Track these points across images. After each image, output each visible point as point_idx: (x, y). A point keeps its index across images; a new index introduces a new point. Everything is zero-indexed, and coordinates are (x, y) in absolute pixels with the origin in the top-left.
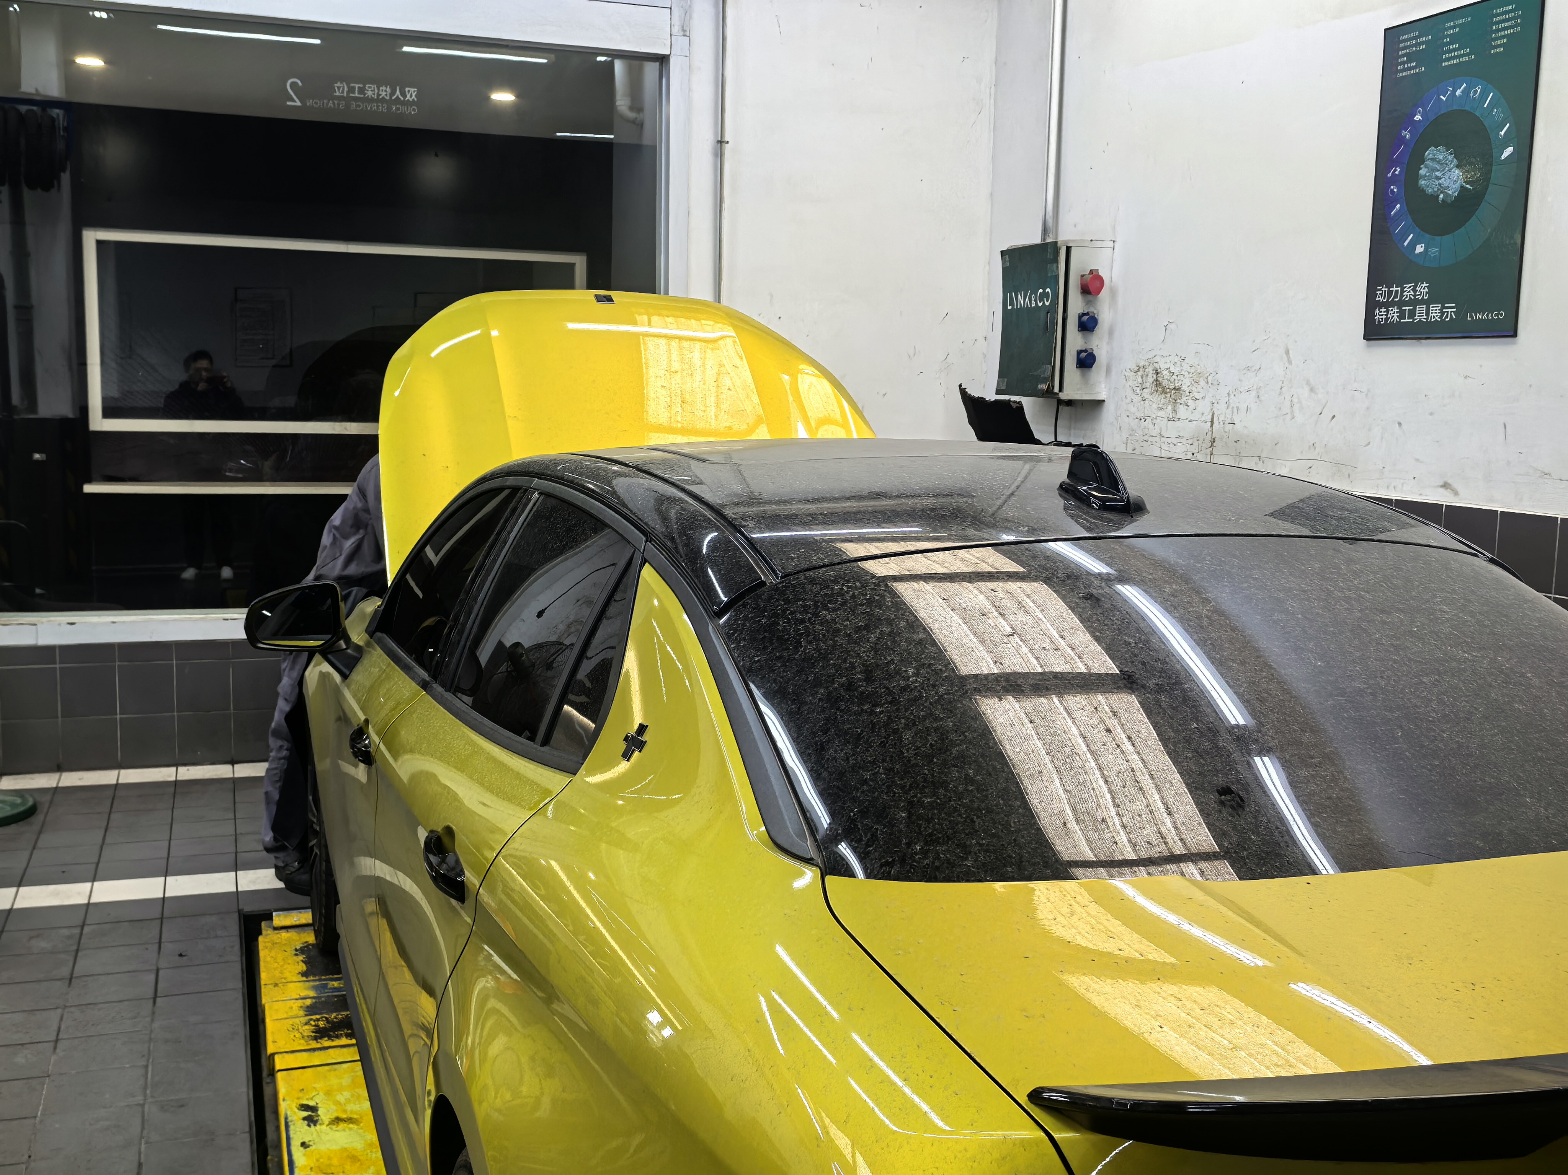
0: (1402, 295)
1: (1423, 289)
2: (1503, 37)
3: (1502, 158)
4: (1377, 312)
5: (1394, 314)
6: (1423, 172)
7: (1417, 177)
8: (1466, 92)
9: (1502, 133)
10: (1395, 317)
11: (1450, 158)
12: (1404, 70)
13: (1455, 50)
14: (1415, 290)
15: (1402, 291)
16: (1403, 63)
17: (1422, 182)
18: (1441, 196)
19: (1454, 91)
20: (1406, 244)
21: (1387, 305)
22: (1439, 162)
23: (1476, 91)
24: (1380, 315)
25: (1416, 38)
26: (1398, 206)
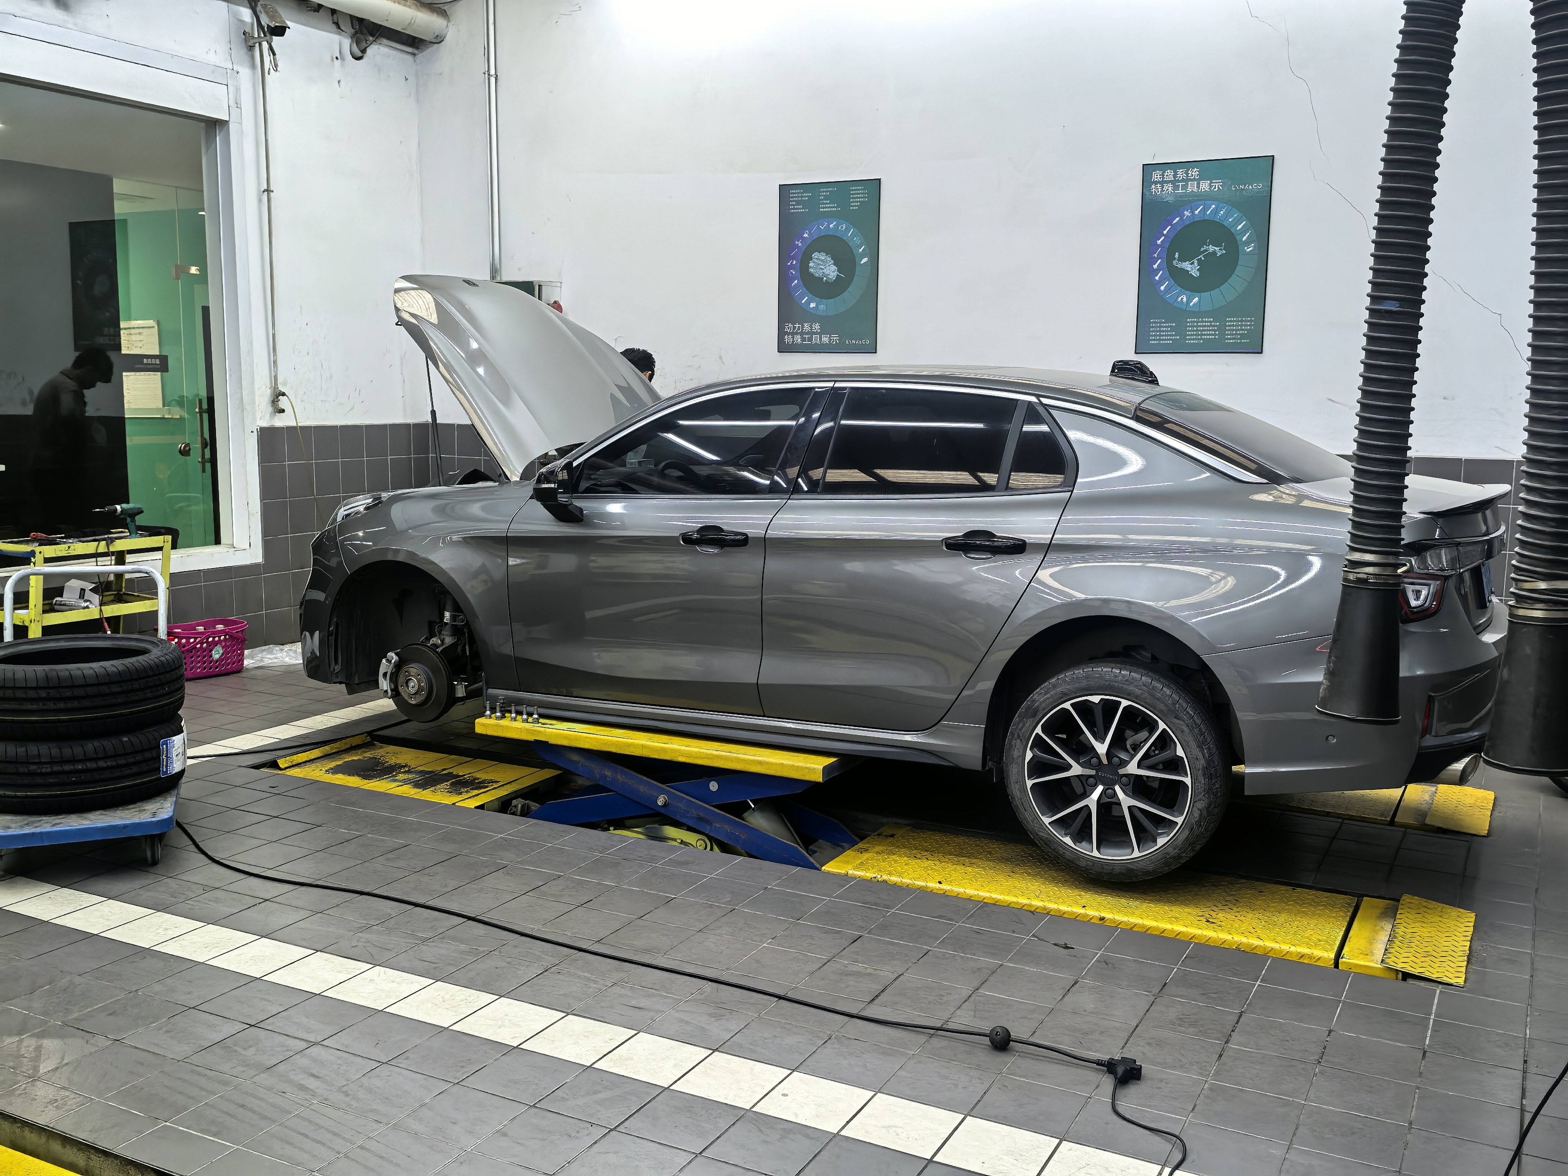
0: (802, 330)
1: (817, 327)
2: (857, 202)
3: (862, 263)
4: (786, 337)
5: (798, 339)
6: (811, 264)
7: (808, 267)
8: (836, 226)
9: (861, 250)
10: (799, 340)
11: (829, 259)
12: (794, 209)
13: (827, 204)
14: (811, 327)
15: (803, 326)
16: (794, 205)
17: (811, 270)
18: (825, 278)
19: (828, 225)
20: (803, 302)
21: (793, 334)
22: (822, 260)
23: (842, 227)
24: (788, 339)
25: (802, 193)
26: (796, 281)
